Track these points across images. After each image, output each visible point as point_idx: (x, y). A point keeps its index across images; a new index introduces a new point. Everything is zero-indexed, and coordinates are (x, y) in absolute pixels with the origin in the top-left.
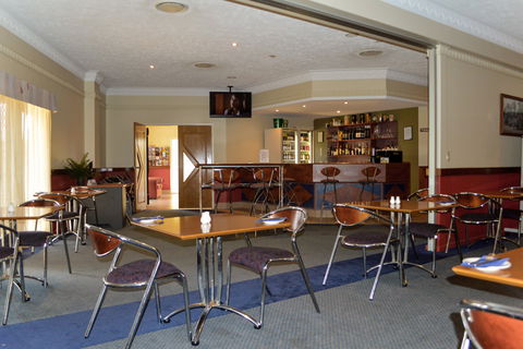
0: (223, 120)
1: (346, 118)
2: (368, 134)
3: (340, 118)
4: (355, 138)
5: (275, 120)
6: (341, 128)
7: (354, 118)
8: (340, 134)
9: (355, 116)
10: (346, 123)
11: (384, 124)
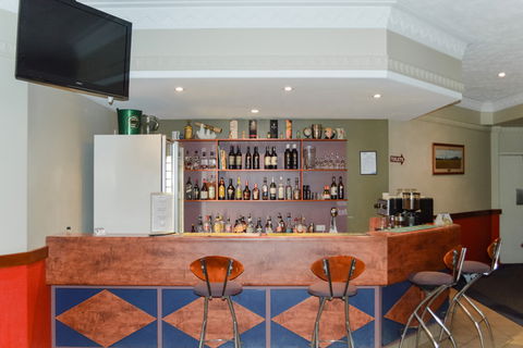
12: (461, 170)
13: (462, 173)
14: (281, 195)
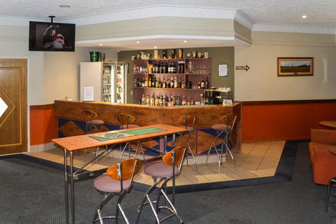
0: (41, 54)
1: (156, 52)
2: (181, 69)
3: (150, 52)
4: (167, 72)
5: (91, 53)
6: (150, 62)
7: (164, 53)
8: (150, 67)
9: (165, 51)
10: (156, 57)
11: (198, 61)
12: (310, 73)
13: (312, 75)
14: (175, 86)
